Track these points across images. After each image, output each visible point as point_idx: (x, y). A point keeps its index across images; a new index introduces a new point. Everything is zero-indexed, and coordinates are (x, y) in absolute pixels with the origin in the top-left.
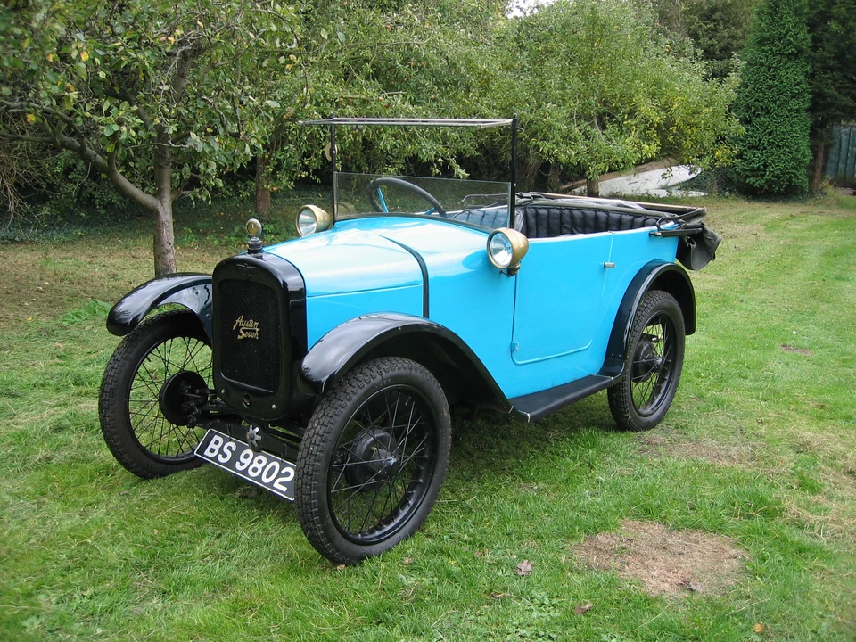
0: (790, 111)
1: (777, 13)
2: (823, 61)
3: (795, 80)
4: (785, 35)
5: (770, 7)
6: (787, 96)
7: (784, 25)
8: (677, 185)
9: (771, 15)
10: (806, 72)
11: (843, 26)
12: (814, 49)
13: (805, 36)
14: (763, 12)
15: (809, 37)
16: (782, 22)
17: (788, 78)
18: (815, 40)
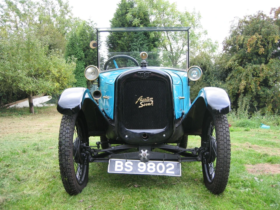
0: (81, 76)
1: (74, 46)
2: (89, 61)
3: (81, 67)
4: (77, 53)
5: (71, 45)
6: (79, 72)
7: (76, 50)
8: (45, 102)
9: (72, 47)
10: (84, 65)
11: (94, 51)
12: (86, 57)
13: (82, 53)
14: (69, 46)
15: (83, 54)
16: (76, 49)
17: (79, 66)
18: (85, 55)
